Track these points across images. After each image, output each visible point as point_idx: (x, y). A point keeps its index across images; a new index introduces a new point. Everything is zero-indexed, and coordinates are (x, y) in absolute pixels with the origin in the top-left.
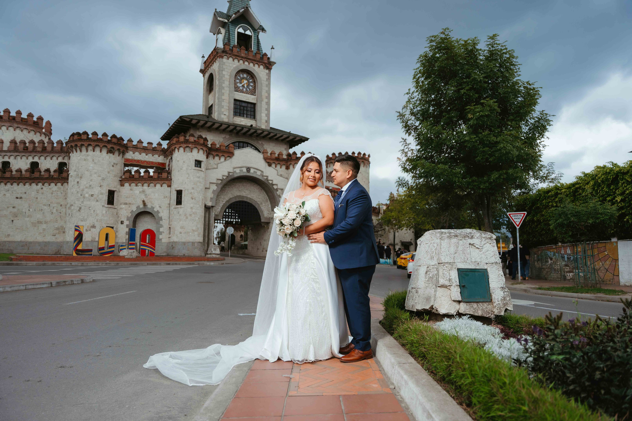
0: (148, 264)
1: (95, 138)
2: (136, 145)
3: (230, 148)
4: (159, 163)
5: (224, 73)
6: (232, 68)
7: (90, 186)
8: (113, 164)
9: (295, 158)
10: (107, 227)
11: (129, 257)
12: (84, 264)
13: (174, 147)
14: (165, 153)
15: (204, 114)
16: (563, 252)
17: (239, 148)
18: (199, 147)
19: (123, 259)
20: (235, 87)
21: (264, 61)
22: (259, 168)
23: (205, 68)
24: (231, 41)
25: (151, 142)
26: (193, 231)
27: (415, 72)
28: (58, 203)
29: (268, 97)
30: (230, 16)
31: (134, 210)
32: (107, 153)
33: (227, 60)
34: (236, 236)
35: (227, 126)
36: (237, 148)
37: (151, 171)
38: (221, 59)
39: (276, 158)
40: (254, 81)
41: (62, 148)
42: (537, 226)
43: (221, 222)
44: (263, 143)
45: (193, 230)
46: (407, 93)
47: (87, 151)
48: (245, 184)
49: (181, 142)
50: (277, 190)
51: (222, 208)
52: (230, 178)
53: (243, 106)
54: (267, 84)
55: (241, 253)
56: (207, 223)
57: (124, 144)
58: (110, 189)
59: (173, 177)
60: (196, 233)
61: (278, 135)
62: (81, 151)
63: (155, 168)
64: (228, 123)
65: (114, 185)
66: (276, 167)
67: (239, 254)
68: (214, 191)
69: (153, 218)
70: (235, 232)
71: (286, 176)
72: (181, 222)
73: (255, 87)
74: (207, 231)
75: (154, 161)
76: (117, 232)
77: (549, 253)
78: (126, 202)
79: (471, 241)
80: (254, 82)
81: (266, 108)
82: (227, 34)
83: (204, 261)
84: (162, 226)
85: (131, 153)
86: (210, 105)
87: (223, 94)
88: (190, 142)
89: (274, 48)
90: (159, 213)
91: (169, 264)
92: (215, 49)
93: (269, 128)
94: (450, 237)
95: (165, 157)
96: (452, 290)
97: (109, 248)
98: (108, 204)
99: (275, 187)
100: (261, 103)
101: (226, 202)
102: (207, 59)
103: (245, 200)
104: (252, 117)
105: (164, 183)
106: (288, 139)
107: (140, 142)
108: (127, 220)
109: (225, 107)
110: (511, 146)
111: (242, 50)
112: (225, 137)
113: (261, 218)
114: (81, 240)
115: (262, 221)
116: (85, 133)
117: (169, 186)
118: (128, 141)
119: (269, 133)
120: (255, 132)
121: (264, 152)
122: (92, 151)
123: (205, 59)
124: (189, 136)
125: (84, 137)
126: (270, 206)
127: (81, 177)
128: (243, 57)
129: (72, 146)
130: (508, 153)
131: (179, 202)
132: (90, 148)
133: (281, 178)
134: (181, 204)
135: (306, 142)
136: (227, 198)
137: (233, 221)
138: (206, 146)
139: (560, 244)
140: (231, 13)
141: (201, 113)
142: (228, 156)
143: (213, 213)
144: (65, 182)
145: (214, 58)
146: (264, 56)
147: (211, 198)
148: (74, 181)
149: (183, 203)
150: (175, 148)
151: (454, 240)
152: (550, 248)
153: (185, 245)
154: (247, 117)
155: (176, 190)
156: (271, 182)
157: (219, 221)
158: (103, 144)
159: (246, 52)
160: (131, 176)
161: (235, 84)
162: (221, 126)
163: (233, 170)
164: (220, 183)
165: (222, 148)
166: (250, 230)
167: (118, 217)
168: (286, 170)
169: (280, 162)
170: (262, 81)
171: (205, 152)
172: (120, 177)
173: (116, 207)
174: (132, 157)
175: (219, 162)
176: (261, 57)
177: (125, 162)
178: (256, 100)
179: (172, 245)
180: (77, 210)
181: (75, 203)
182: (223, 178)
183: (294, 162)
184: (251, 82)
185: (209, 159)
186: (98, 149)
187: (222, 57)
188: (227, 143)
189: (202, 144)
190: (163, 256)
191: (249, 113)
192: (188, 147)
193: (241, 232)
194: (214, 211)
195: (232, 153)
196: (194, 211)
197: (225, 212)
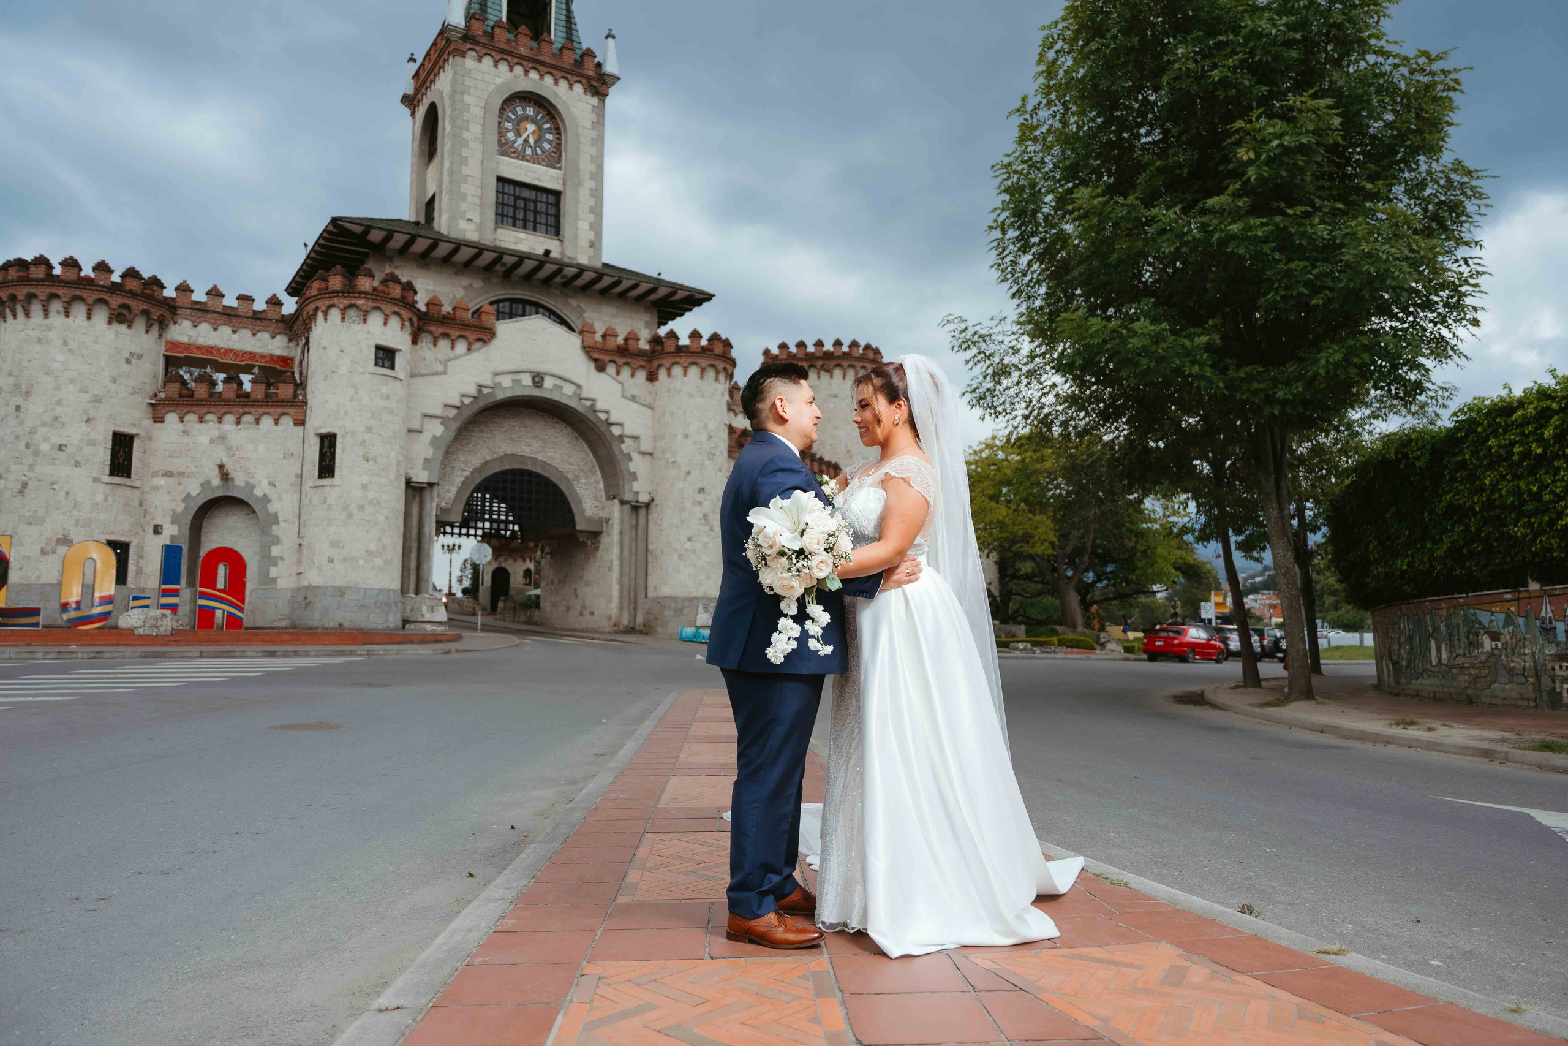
1: (71, 275)
2: (202, 303)
3: (484, 317)
4: (272, 356)
5: (467, 99)
7: (55, 419)
8: (128, 355)
9: (673, 349)
11: (148, 632)
13: (312, 306)
14: (291, 328)
15: (412, 219)
16: (1547, 612)
17: (511, 318)
18: (389, 308)
20: (499, 142)
21: (585, 72)
22: (568, 377)
23: (417, 91)
24: (489, 10)
25: (248, 294)
29: (598, 175)
31: (194, 494)
32: (110, 323)
33: (477, 64)
34: (510, 572)
35: (475, 252)
36: (507, 316)
38: (459, 59)
39: (619, 347)
40: (558, 128)
44: (583, 305)
45: (370, 553)
47: (46, 314)
48: (528, 422)
49: (333, 292)
50: (621, 439)
51: (460, 490)
52: (482, 404)
53: (524, 199)
54: (595, 137)
55: (523, 618)
57: (166, 298)
58: (117, 429)
59: (309, 397)
60: (378, 561)
61: (626, 284)
62: (27, 314)
63: (257, 371)
64: (478, 242)
65: (133, 420)
66: (618, 373)
67: (519, 622)
68: (434, 438)
70: (508, 562)
71: (649, 400)
72: (332, 529)
73: (559, 145)
74: (413, 556)
75: (258, 350)
76: (142, 557)
77: (1484, 616)
78: (170, 469)
80: (558, 131)
81: (591, 207)
84: (277, 541)
85: (186, 324)
86: (429, 196)
87: (464, 161)
88: (360, 293)
89: (613, 37)
90: (270, 501)
91: (273, 654)
92: (441, 33)
93: (599, 265)
95: (290, 340)
97: (98, 605)
98: (112, 474)
99: (616, 431)
100: (577, 192)
101: (473, 473)
102: (422, 64)
103: (529, 467)
104: (552, 230)
105: (283, 414)
106: (652, 297)
107: (215, 293)
108: (172, 523)
109: (469, 198)
111: (520, 36)
112: (471, 285)
113: (577, 518)
115: (579, 527)
116: (42, 262)
117: (300, 422)
118: (177, 289)
119: (600, 277)
120: (559, 271)
121: (585, 331)
122: (62, 316)
124: (361, 277)
125: (38, 273)
126: (602, 486)
127: (28, 393)
128: (522, 58)
131: (327, 468)
132: (56, 306)
133: (635, 406)
134: (333, 476)
135: (705, 305)
136: (475, 462)
138: (411, 306)
139: (1534, 586)
142: (479, 340)
143: (434, 505)
145: (439, 57)
146: (586, 58)
147: (426, 460)
148: (7, 405)
149: (337, 472)
150: (317, 309)
152: (1487, 599)
153: (343, 594)
154: (535, 230)
155: (317, 435)
156: (603, 416)
158: (96, 296)
159: (534, 41)
160: (185, 392)
161: (499, 133)
162: (456, 250)
163: (493, 380)
164: (455, 418)
165: (459, 313)
166: (548, 556)
167: (145, 512)
168: (648, 383)
169: (629, 360)
170: (580, 129)
171: (407, 324)
172: (151, 394)
173: (138, 484)
174: (190, 337)
175: (451, 356)
176: (576, 61)
177: (167, 350)
178: (561, 181)
179: (306, 598)
180: (15, 490)
181: (8, 470)
182: (462, 402)
183: (671, 360)
184: (549, 131)
185: (418, 347)
186: (79, 310)
187: (463, 54)
188: (477, 301)
189: (396, 300)
191: (542, 219)
192: (354, 305)
193: (528, 561)
194: (436, 499)
195: (490, 330)
197: (470, 500)
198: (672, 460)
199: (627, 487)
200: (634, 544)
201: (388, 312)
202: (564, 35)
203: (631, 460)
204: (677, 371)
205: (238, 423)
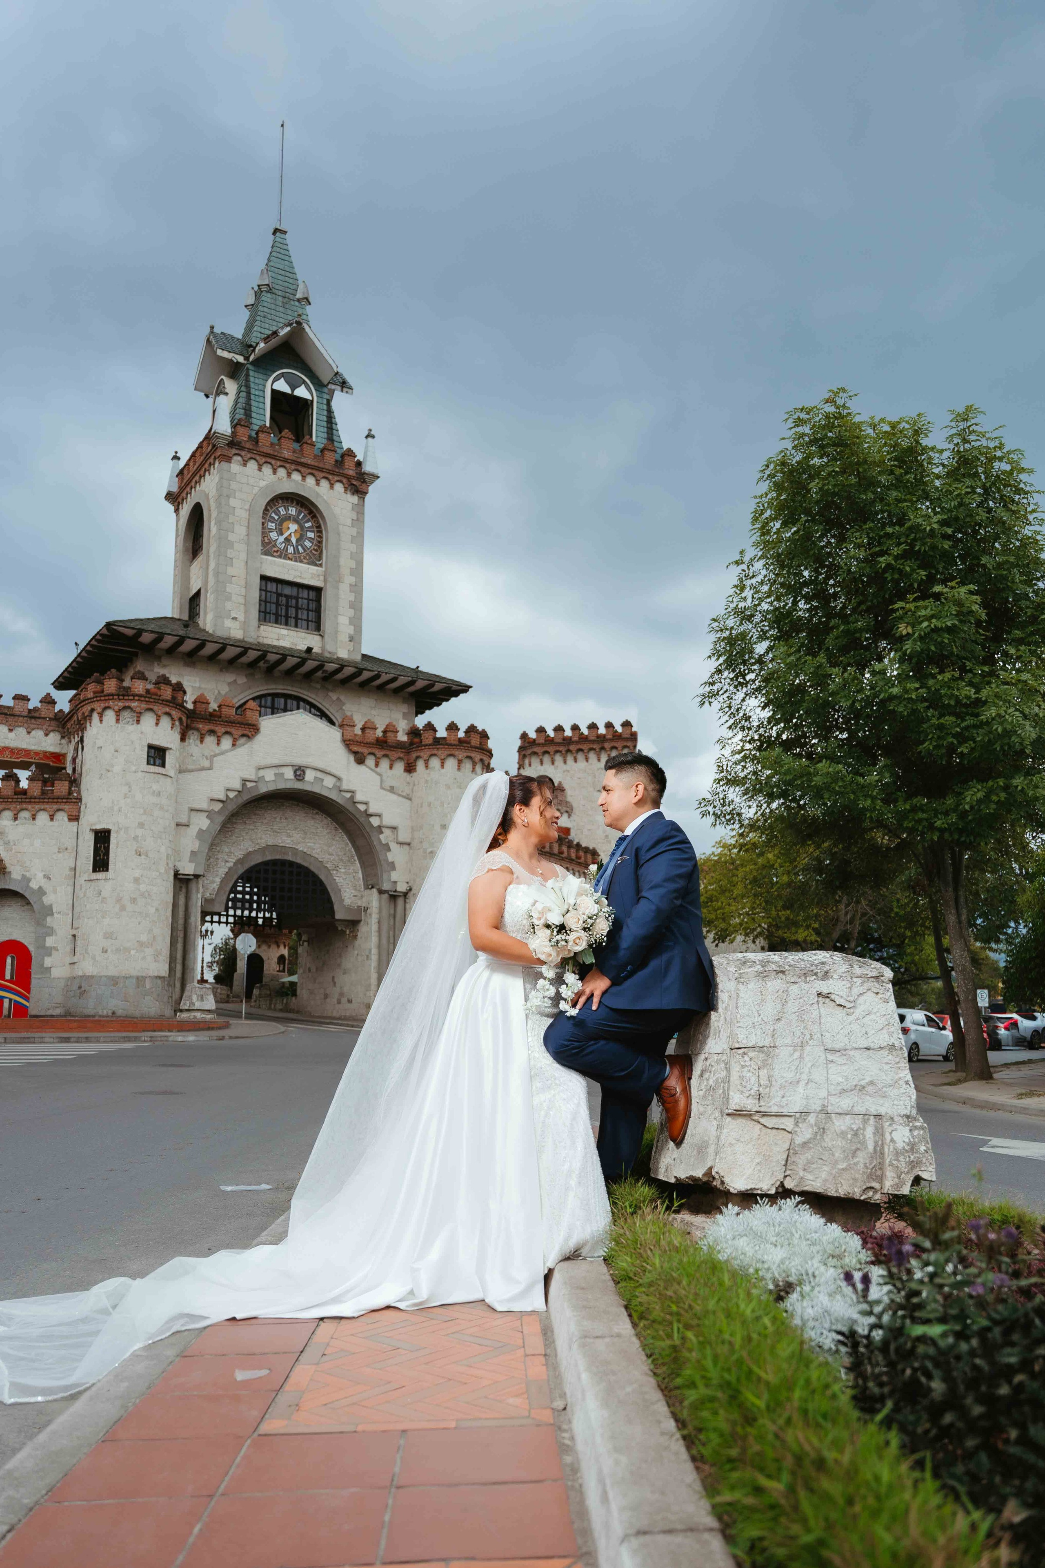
3: (248, 713)
4: (45, 753)
5: (233, 502)
6: (256, 490)
9: (430, 741)
13: (88, 708)
14: (64, 725)
15: (176, 616)
17: (273, 713)
18: (161, 709)
20: (263, 541)
21: (346, 472)
22: (329, 769)
23: (182, 489)
24: (254, 415)
25: (24, 694)
26: (141, 944)
29: (358, 571)
30: (251, 346)
33: (242, 468)
34: (265, 958)
35: (239, 650)
36: (269, 710)
37: (23, 775)
38: (224, 465)
39: (378, 739)
40: (319, 527)
43: (223, 919)
44: (342, 698)
48: (289, 813)
49: (107, 694)
50: (380, 829)
51: (223, 881)
52: (246, 797)
53: (286, 596)
54: (355, 534)
55: (279, 1006)
56: (181, 922)
59: (84, 794)
60: (148, 952)
61: (384, 678)
63: (33, 768)
64: (243, 641)
66: (377, 765)
67: (275, 1010)
68: (201, 831)
69: (26, 907)
70: (264, 947)
71: (407, 790)
73: (320, 542)
74: (180, 946)
75: (30, 747)
80: (318, 529)
81: (350, 602)
82: (243, 394)
83: (169, 1031)
84: (50, 931)
86: (194, 591)
87: (230, 562)
88: (134, 695)
89: (373, 437)
90: (45, 893)
91: (67, 1040)
92: (208, 437)
93: (359, 658)
94: (763, 975)
95: (63, 737)
99: (375, 822)
100: (338, 588)
101: (235, 864)
102: (187, 465)
103: (290, 858)
104: (313, 625)
105: (58, 810)
106: (412, 689)
109: (234, 598)
110: (1017, 713)
111: (283, 440)
112: (235, 681)
113: (336, 907)
115: (339, 915)
117: (75, 818)
119: (360, 672)
120: (320, 667)
121: (345, 725)
123: (182, 463)
124: (132, 678)
126: (360, 875)
128: (285, 460)
130: (1007, 734)
131: (101, 862)
133: (394, 797)
134: (107, 870)
135: (462, 696)
136: (239, 854)
137: (257, 917)
138: (181, 705)
140: (253, 339)
141: (170, 616)
142: (243, 735)
143: (200, 896)
146: (347, 458)
147: (193, 853)
149: (111, 866)
150: (92, 710)
151: (775, 984)
153: (116, 984)
154: (296, 626)
155: (91, 830)
156: (362, 808)
157: (216, 918)
159: (296, 446)
161: (263, 533)
162: (222, 650)
163: (256, 774)
164: (219, 812)
165: (225, 711)
166: (306, 944)
168: (406, 774)
169: (389, 753)
170: (341, 527)
171: (177, 722)
175: (217, 751)
176: (336, 461)
178: (322, 578)
179: (80, 987)
182: (227, 796)
183: (429, 753)
184: (310, 529)
185: (186, 744)
187: (228, 459)
188: (240, 697)
189: (167, 701)
190: (52, 1016)
191: (303, 615)
192: (129, 707)
193: (282, 947)
194: (201, 890)
195: (254, 725)
196: (143, 887)
197: (233, 890)
199: (385, 876)
200: (391, 933)
201: (159, 713)
202: (325, 435)
203: (389, 850)
204: (435, 762)
205: (16, 819)
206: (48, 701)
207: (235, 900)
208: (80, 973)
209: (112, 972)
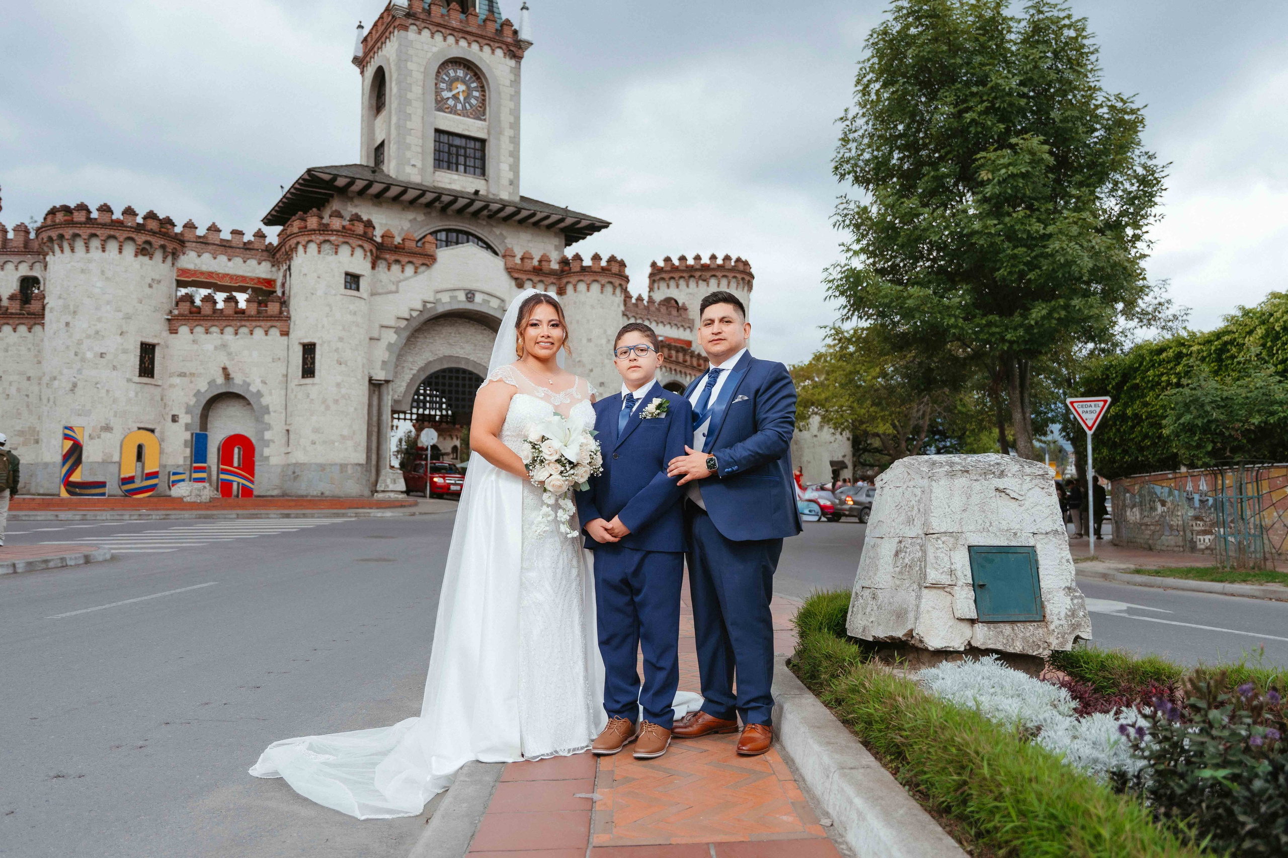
0: (238, 517)
1: (105, 218)
2: (204, 237)
3: (427, 245)
4: (259, 279)
5: (411, 66)
6: (430, 55)
7: (97, 333)
8: (150, 281)
9: (578, 269)
10: (139, 429)
11: (193, 500)
12: (88, 517)
13: (295, 241)
14: (273, 256)
15: (364, 163)
16: (1189, 487)
17: (447, 246)
18: (355, 242)
19: (179, 504)
20: (436, 99)
21: (505, 39)
22: (494, 293)
23: (366, 54)
25: (240, 229)
27: (861, 69)
28: (21, 374)
29: (516, 125)
31: (203, 390)
32: (136, 255)
33: (417, 36)
35: (419, 192)
36: (444, 244)
38: (402, 33)
39: (534, 268)
40: (483, 87)
41: (27, 242)
42: (1133, 427)
43: (408, 416)
44: (504, 233)
45: (344, 438)
46: (842, 119)
47: (88, 251)
48: (462, 329)
49: (311, 230)
51: (409, 385)
52: (426, 316)
53: (457, 147)
54: (513, 93)
56: (375, 419)
57: (176, 234)
58: (144, 340)
59: (293, 313)
60: (350, 443)
61: (539, 216)
62: (73, 250)
63: (250, 291)
64: (421, 184)
65: (155, 332)
68: (390, 344)
69: (247, 407)
70: (441, 439)
72: (314, 418)
73: (484, 100)
74: (374, 438)
75: (248, 274)
76: (163, 440)
77: (1158, 489)
78: (184, 370)
79: (1001, 483)
80: (482, 89)
81: (510, 151)
83: (370, 508)
84: (268, 427)
85: (192, 255)
86: (379, 142)
87: (409, 117)
88: (332, 231)
89: (527, 9)
90: (262, 395)
91: (288, 516)
92: (388, 9)
93: (517, 199)
94: (951, 474)
95: (273, 266)
96: (957, 596)
97: (146, 479)
98: (140, 375)
100: (499, 140)
101: (418, 371)
102: (370, 33)
103: (463, 366)
104: (478, 171)
105: (272, 327)
106: (562, 225)
107: (214, 229)
108: (187, 413)
109: (413, 148)
111: (451, 12)
112: (415, 219)
114: (78, 461)
116: (82, 207)
117: (285, 333)
118: (185, 226)
119: (518, 211)
120: (486, 207)
121: (507, 255)
122: (100, 250)
123: (366, 32)
124: (330, 216)
125: (80, 217)
127: (75, 312)
128: (454, 29)
129: (51, 239)
131: (308, 371)
132: (95, 243)
134: (314, 376)
135: (603, 231)
136: (421, 363)
137: (436, 415)
138: (371, 240)
139: (1183, 469)
141: (358, 163)
142: (423, 264)
143: (390, 397)
144: (35, 324)
145: (386, 29)
146: (505, 27)
147: (384, 362)
149: (317, 373)
150: (298, 243)
151: (961, 481)
152: (1160, 478)
153: (323, 470)
154: (465, 172)
155: (300, 343)
157: (402, 416)
158: (126, 235)
159: (463, 16)
160: (194, 309)
161: (436, 92)
162: (404, 192)
163: (435, 296)
164: (405, 329)
165: (408, 243)
167: (165, 405)
169: (543, 279)
170: (501, 87)
171: (369, 254)
172: (168, 311)
173: (160, 383)
174: (196, 265)
175: (402, 278)
176: (497, 30)
177: (178, 276)
178: (486, 131)
179: (294, 473)
180: (67, 389)
181: (61, 373)
182: (411, 315)
183: (577, 279)
184: (475, 89)
185: (376, 271)
186: (113, 246)
187: (406, 28)
188: (420, 232)
189: (360, 235)
190: (272, 496)
191: (470, 162)
192: (328, 241)
193: (455, 439)
194: (391, 393)
195: (432, 256)
196: (343, 391)
197: (417, 393)
198: (577, 360)
201: (354, 245)
202: (487, 8)
204: (582, 287)
205: (236, 334)
206: (260, 235)
207: (418, 401)
208: (294, 461)
209: (320, 460)
